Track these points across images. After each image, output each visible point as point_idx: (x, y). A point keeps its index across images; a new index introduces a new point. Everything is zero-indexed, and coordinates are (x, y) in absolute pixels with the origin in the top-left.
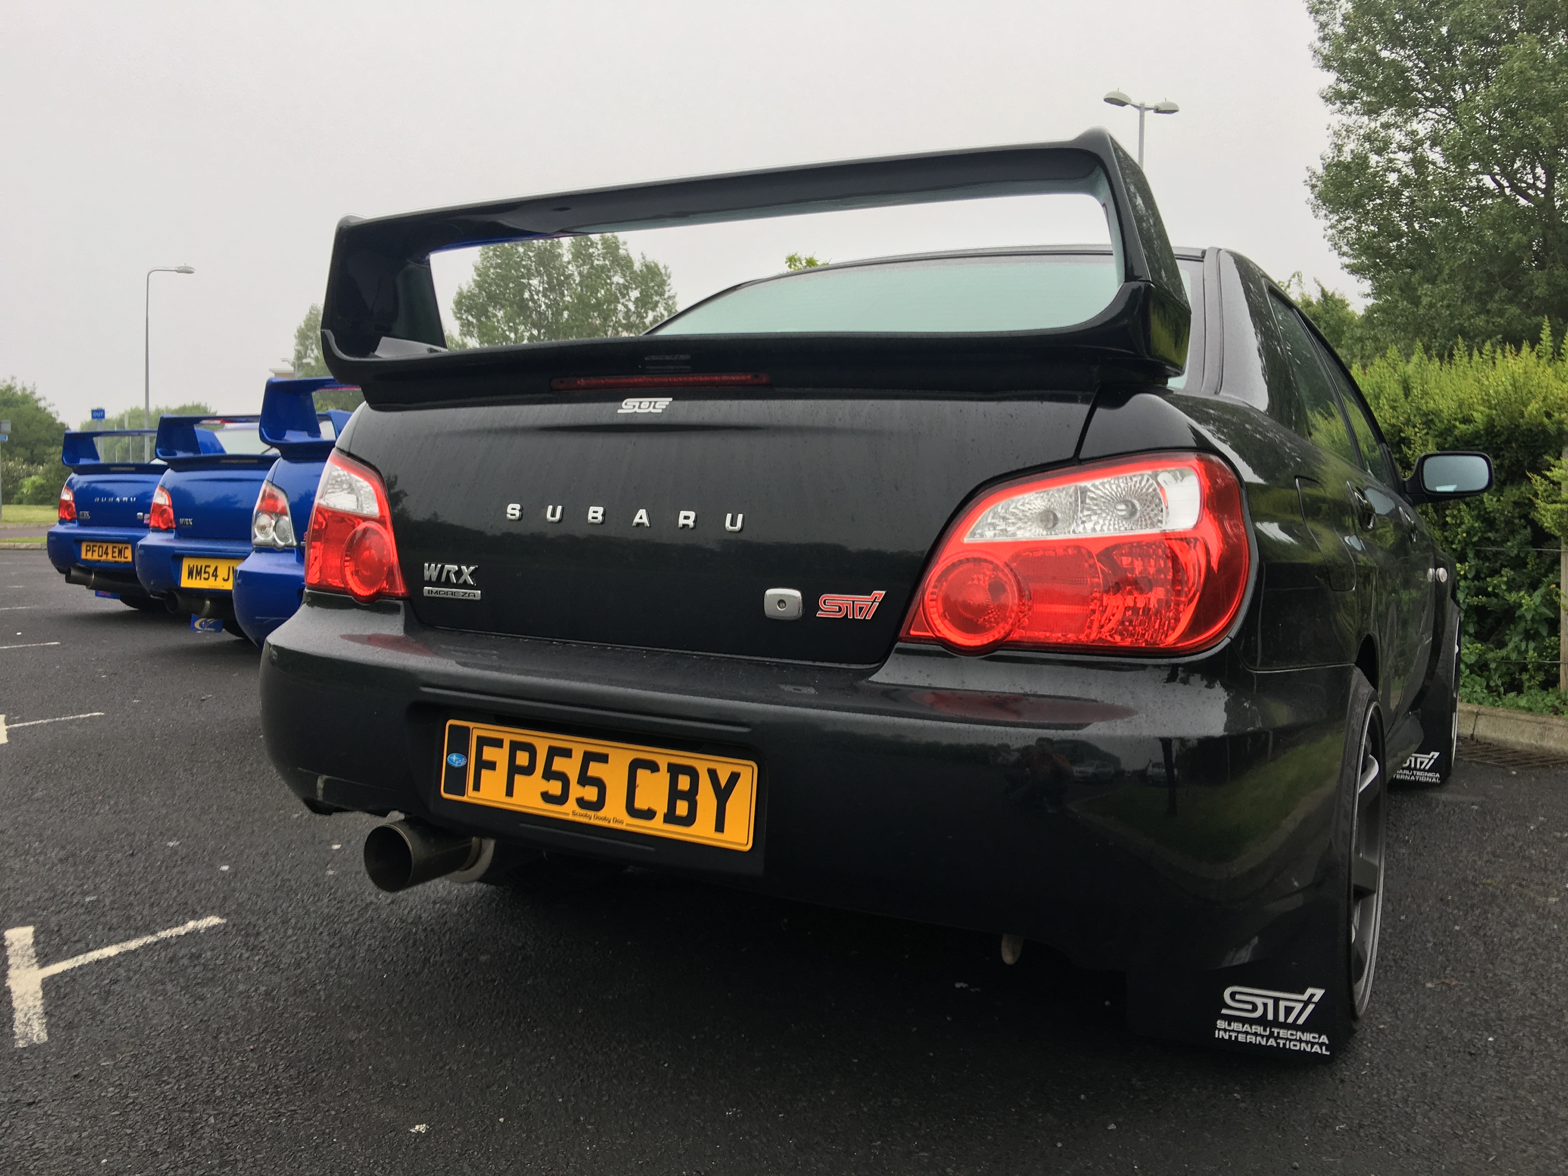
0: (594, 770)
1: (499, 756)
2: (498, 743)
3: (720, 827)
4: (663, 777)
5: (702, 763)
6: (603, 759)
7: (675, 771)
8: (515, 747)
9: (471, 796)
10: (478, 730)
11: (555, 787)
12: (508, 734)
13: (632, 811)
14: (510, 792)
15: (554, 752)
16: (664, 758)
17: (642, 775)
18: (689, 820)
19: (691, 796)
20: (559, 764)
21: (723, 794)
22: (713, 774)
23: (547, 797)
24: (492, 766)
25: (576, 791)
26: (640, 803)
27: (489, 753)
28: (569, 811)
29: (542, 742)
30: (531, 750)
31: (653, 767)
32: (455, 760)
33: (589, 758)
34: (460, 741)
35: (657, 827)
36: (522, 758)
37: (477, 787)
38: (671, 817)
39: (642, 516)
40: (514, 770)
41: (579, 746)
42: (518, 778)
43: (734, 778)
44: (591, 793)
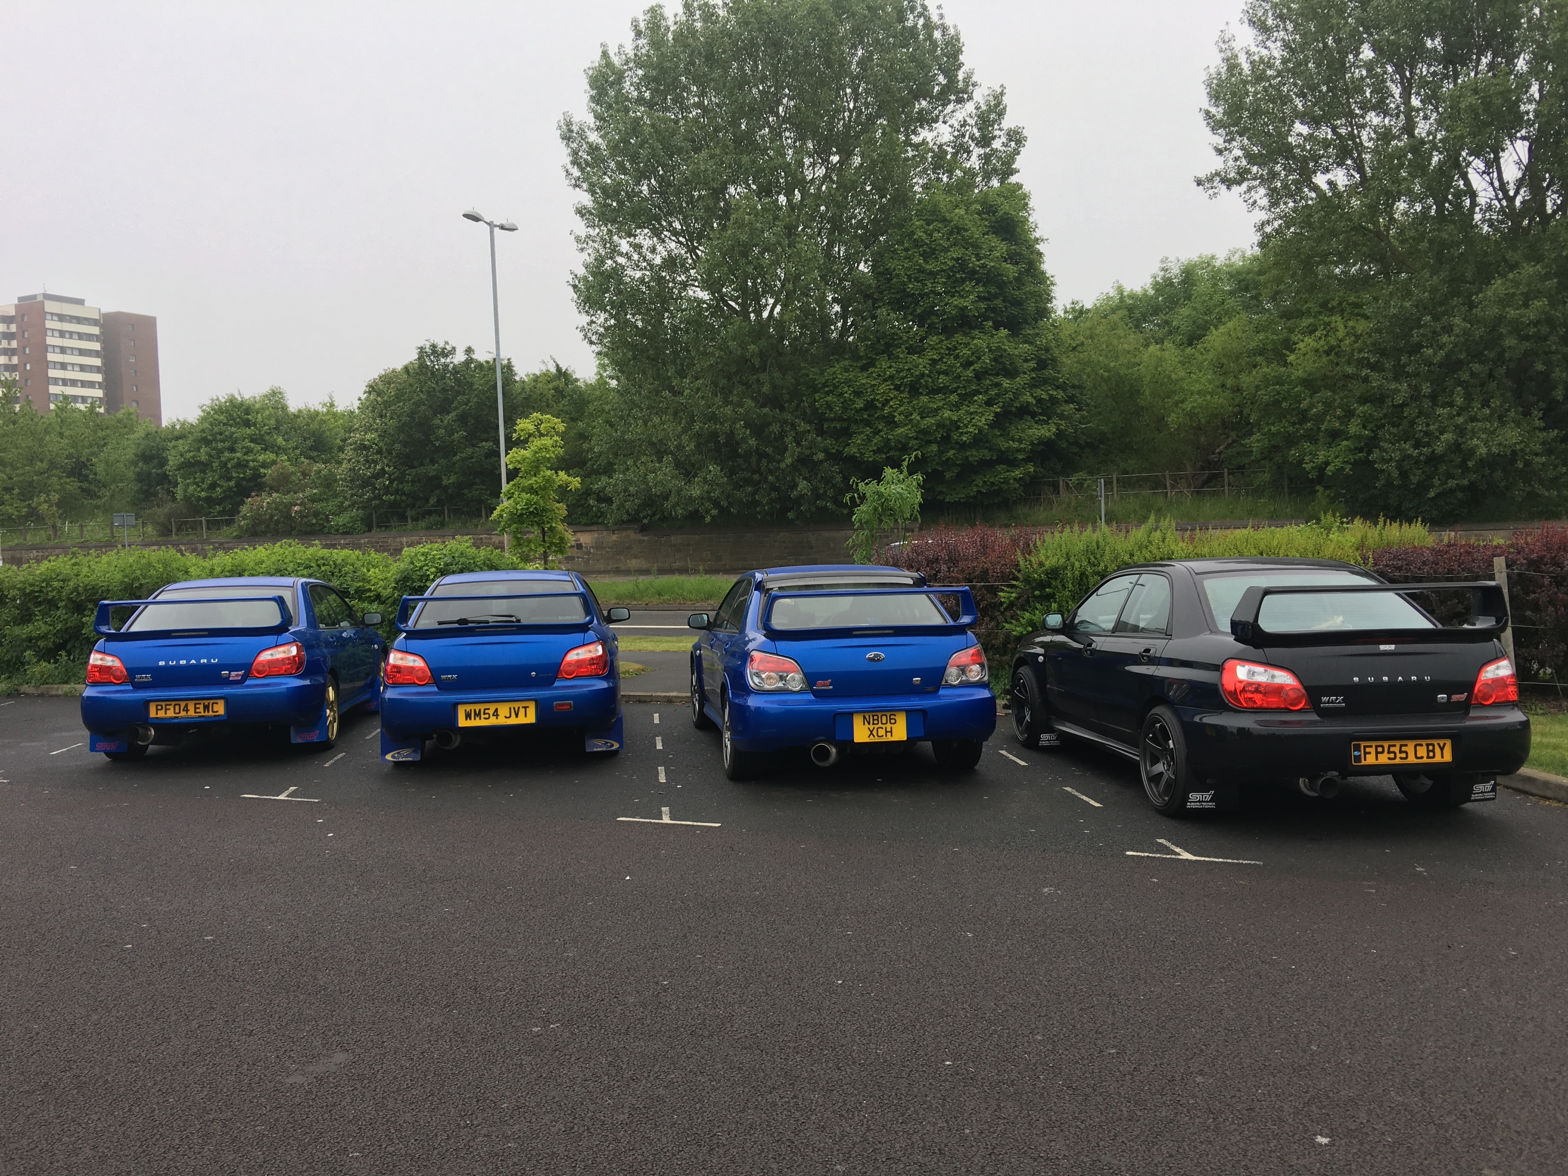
0: (1404, 749)
1: (1372, 750)
2: (1371, 746)
3: (1442, 757)
4: (1425, 747)
5: (1435, 742)
6: (1406, 745)
7: (1428, 745)
8: (1377, 747)
9: (1363, 763)
10: (1363, 744)
11: (1392, 756)
12: (1374, 744)
13: (1417, 757)
14: (1377, 759)
15: (1390, 746)
16: (1424, 742)
17: (1418, 747)
18: (1434, 757)
19: (1433, 751)
20: (1392, 749)
21: (1442, 749)
22: (1439, 744)
23: (1389, 759)
24: (1370, 753)
25: (1398, 755)
26: (1418, 755)
27: (1368, 750)
28: (1398, 761)
29: (1386, 744)
30: (1383, 747)
31: (1421, 745)
32: (1356, 753)
33: (1401, 746)
34: (1357, 748)
35: (1425, 760)
36: (1380, 749)
37: (1365, 760)
38: (1428, 757)
39: (1400, 678)
40: (1377, 753)
41: (1398, 744)
42: (1379, 755)
43: (1445, 744)
44: (1404, 755)
